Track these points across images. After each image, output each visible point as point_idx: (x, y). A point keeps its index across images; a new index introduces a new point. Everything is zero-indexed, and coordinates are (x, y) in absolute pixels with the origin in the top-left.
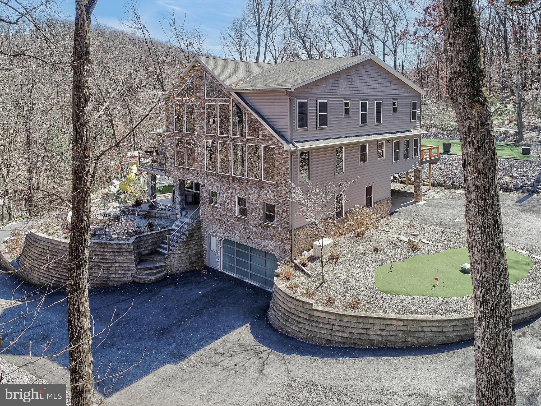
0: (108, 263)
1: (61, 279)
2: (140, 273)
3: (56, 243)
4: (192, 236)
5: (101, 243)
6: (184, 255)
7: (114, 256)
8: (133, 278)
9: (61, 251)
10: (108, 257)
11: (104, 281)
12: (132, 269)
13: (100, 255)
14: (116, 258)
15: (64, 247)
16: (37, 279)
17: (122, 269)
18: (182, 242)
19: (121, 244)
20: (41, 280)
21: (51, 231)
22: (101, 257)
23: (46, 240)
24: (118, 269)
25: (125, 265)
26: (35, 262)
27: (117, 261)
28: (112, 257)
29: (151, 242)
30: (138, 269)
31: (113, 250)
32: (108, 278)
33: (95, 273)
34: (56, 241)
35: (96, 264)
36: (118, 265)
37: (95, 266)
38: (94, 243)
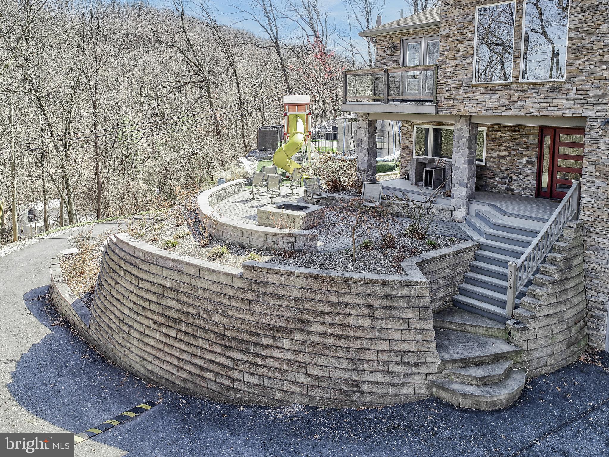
0: (354, 338)
1: (208, 371)
2: (454, 374)
3: (190, 271)
4: (570, 268)
5: (331, 278)
6: (555, 320)
7: (373, 317)
8: (430, 388)
9: (206, 294)
10: (352, 321)
11: (341, 391)
12: (428, 360)
13: (328, 313)
14: (380, 324)
15: (213, 282)
16: (138, 360)
17: (399, 359)
18: (553, 282)
19: (395, 283)
20: (148, 364)
21: (169, 238)
22: (329, 319)
23: (162, 262)
24: (385, 357)
25: (406, 347)
26: (131, 314)
27: (382, 335)
28: (367, 322)
29: (444, 278)
30: (444, 362)
31: (368, 301)
32: (355, 384)
33: (311, 364)
34: (188, 264)
35: (315, 339)
36: (384, 346)
37: (314, 345)
38: (309, 277)
